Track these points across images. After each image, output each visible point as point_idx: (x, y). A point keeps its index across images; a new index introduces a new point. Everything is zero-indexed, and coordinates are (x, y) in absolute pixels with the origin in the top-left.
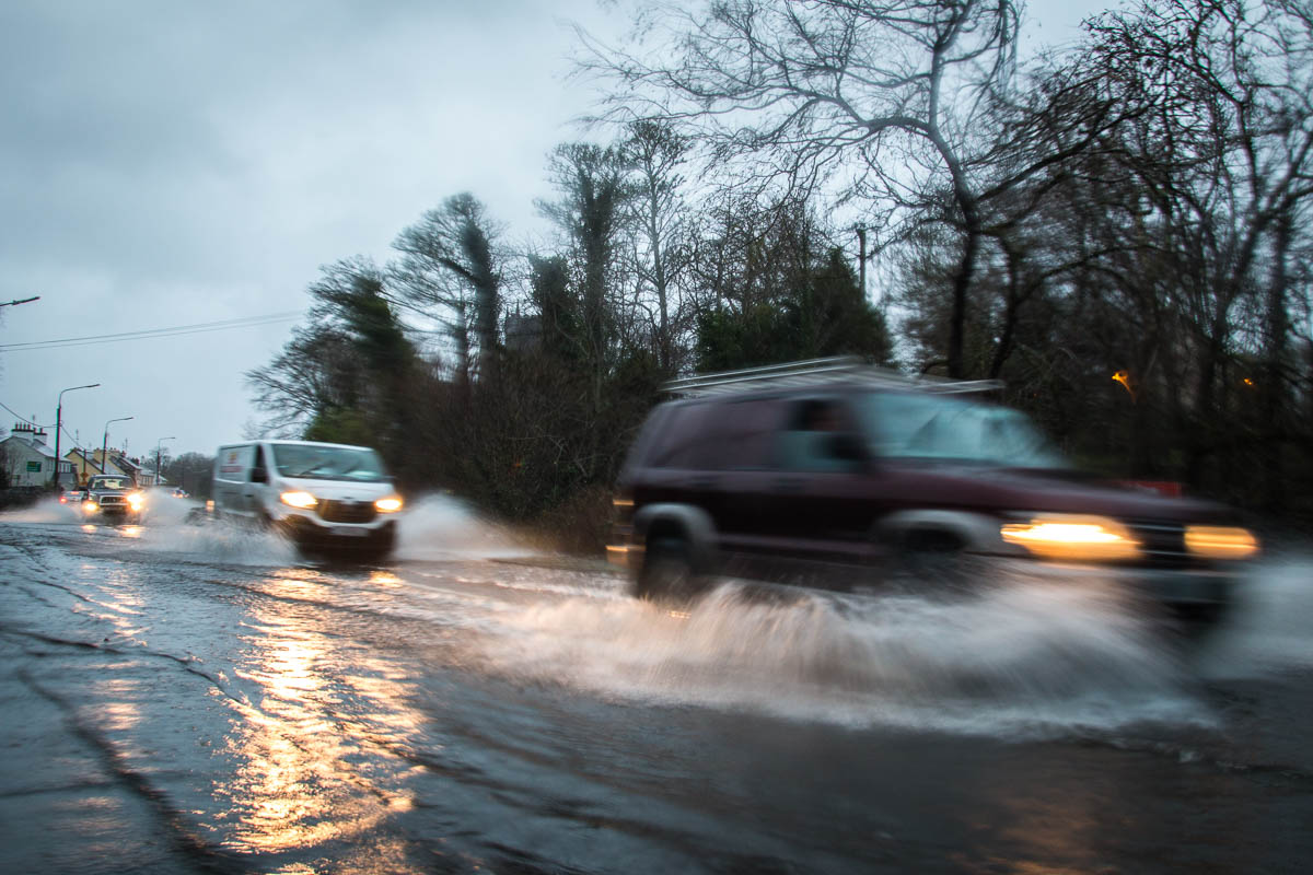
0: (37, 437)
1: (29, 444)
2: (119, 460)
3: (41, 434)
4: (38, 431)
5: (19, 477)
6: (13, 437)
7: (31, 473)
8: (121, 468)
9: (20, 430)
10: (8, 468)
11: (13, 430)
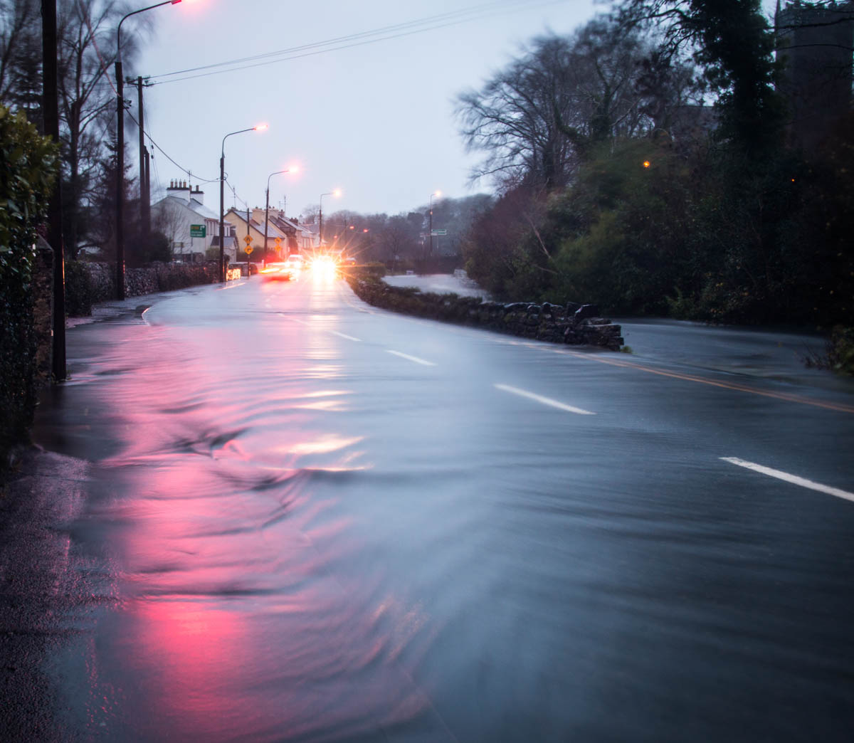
0: (195, 196)
1: (186, 204)
2: (279, 220)
3: (198, 192)
4: (194, 189)
5: (182, 245)
6: (169, 197)
7: (196, 239)
8: (281, 229)
9: (176, 188)
10: (168, 234)
11: (168, 189)
